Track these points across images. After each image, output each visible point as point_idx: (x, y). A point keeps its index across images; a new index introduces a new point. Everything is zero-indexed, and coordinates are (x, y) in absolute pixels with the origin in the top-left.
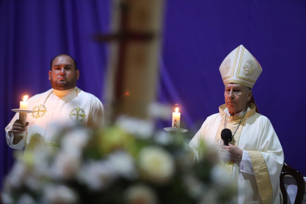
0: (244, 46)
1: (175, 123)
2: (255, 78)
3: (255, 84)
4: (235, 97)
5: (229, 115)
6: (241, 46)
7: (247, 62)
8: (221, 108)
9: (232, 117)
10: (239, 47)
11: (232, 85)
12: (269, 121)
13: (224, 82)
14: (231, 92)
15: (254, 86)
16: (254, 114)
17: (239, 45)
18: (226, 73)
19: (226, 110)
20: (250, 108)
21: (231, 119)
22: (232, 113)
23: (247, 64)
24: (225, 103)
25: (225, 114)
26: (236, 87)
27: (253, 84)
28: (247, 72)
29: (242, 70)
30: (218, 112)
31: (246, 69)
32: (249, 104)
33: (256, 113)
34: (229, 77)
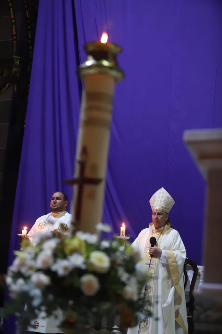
0: (164, 188)
1: (122, 233)
2: (170, 207)
3: (170, 211)
4: (158, 218)
5: (155, 229)
6: (163, 188)
7: (166, 198)
8: (150, 225)
9: (156, 230)
10: (161, 189)
11: (157, 211)
12: (178, 233)
13: (152, 209)
14: (156, 215)
15: (170, 212)
16: (169, 228)
17: (161, 187)
18: (154, 204)
19: (153, 226)
20: (167, 225)
21: (155, 231)
22: (156, 228)
23: (166, 199)
24: (152, 222)
25: (152, 228)
26: (159, 213)
27: (169, 211)
28: (166, 204)
29: (163, 203)
30: (148, 227)
31: (165, 202)
32: (167, 223)
33: (171, 228)
34: (155, 206)
